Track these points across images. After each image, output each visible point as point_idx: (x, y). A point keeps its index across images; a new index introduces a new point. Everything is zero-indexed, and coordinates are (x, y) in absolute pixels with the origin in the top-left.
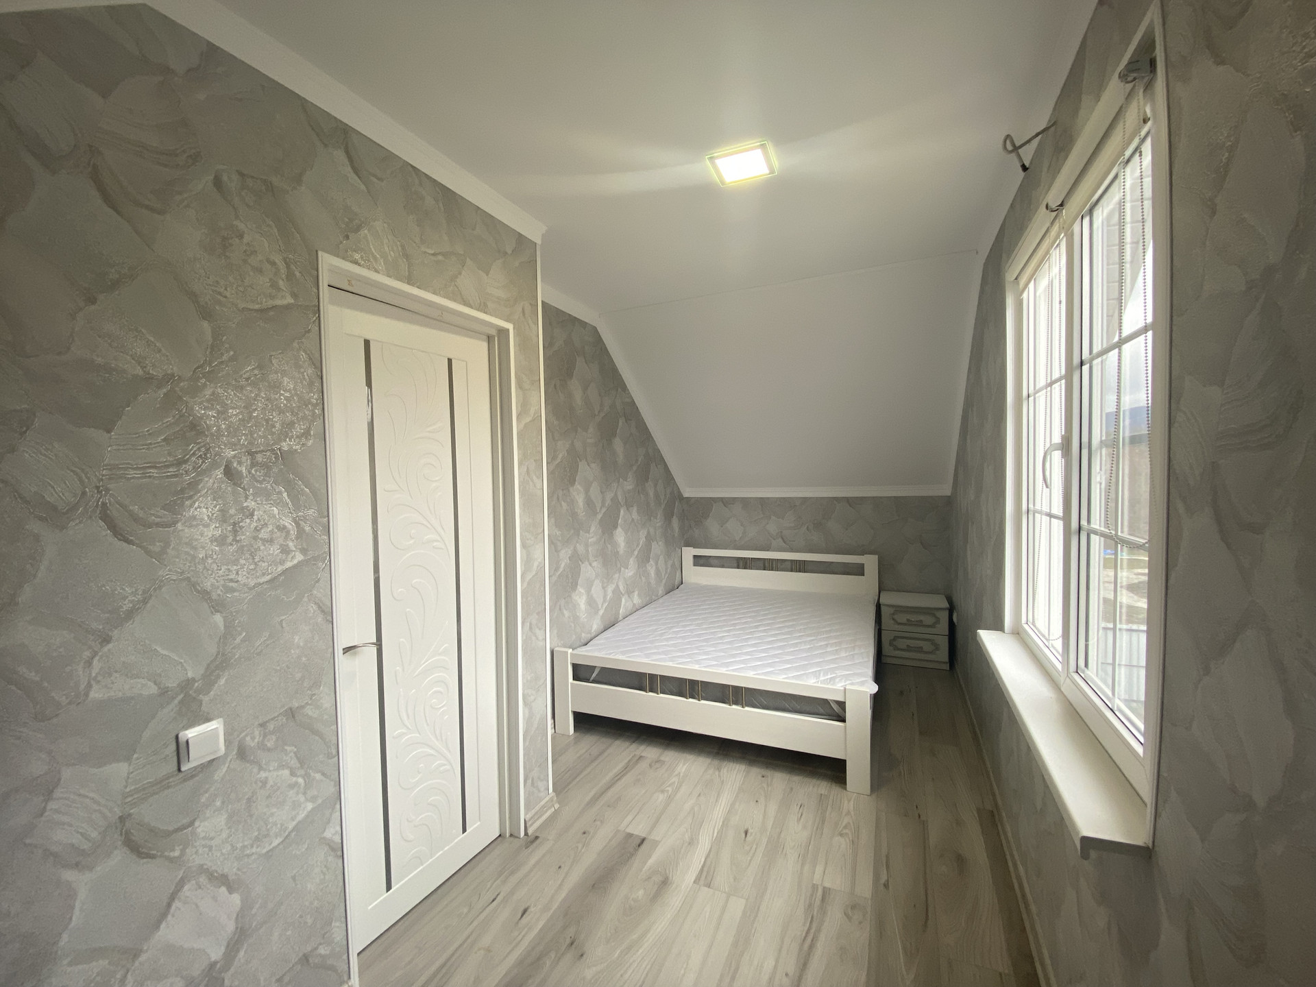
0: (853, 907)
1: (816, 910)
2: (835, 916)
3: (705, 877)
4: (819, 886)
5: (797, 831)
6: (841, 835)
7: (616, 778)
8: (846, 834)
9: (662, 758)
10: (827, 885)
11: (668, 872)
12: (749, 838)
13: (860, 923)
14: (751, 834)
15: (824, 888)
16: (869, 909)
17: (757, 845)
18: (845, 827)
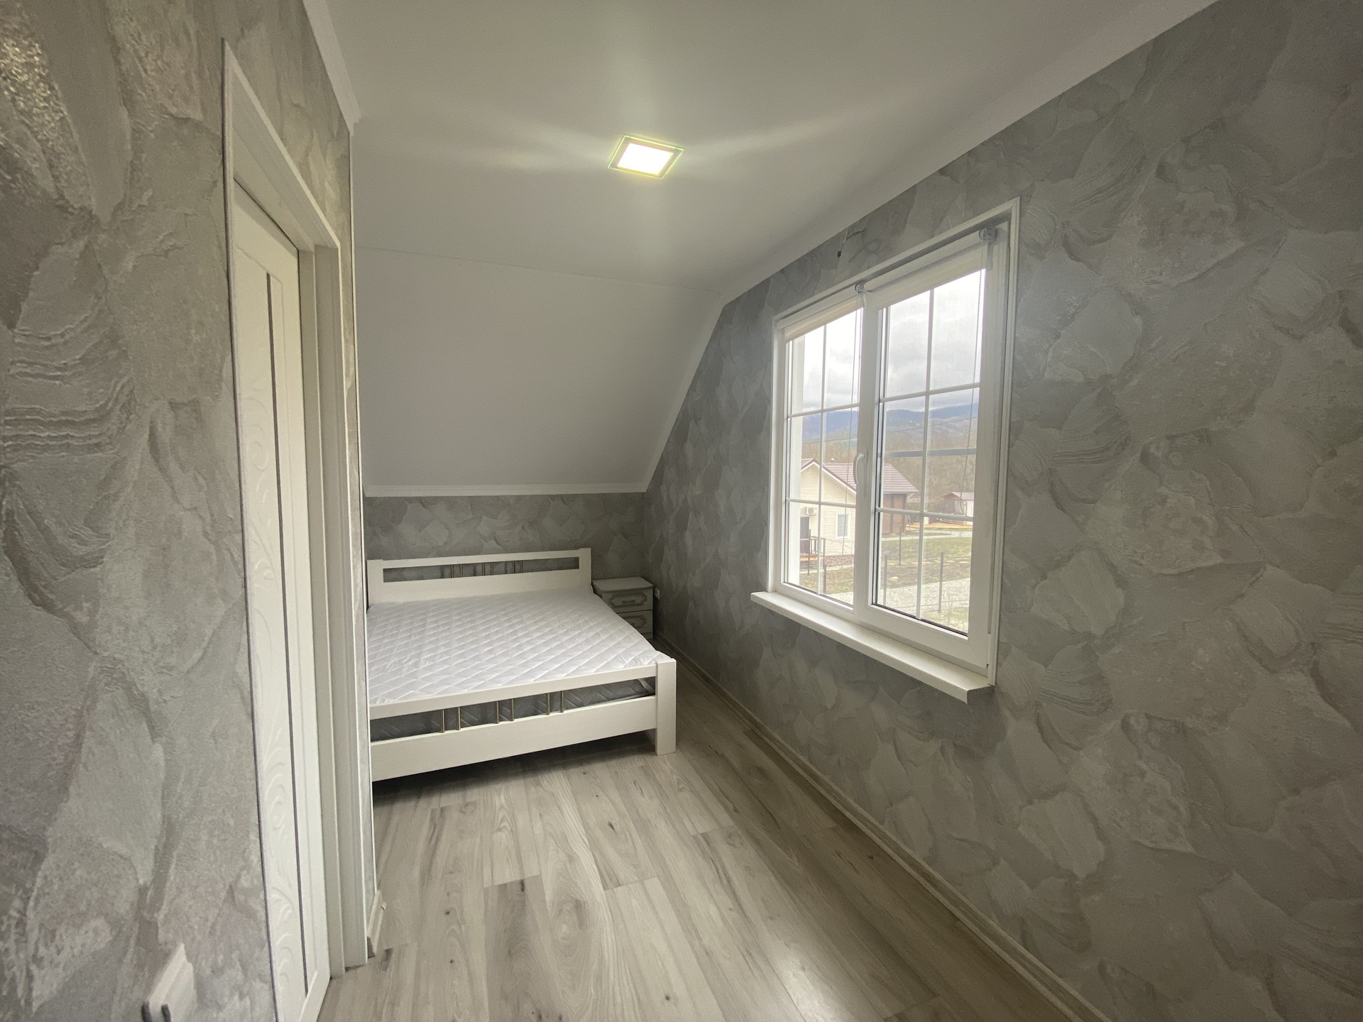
0: (730, 836)
1: (710, 853)
2: (724, 850)
3: (610, 880)
4: (698, 836)
5: (648, 804)
6: (680, 790)
7: (433, 842)
8: (684, 787)
9: (469, 799)
10: (701, 831)
11: (572, 895)
12: (617, 828)
13: (742, 844)
14: (616, 824)
15: (702, 834)
16: (740, 832)
17: (628, 830)
18: (678, 783)
